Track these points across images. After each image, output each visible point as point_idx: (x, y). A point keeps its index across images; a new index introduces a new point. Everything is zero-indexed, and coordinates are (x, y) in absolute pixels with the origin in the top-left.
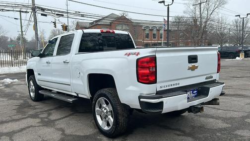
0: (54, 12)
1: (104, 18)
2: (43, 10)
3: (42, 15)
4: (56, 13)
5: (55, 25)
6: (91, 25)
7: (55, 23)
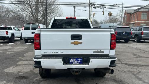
0: (101, 6)
1: (143, 8)
2: (94, 5)
3: (94, 8)
4: (102, 6)
5: (103, 13)
6: (135, 12)
7: (103, 12)
